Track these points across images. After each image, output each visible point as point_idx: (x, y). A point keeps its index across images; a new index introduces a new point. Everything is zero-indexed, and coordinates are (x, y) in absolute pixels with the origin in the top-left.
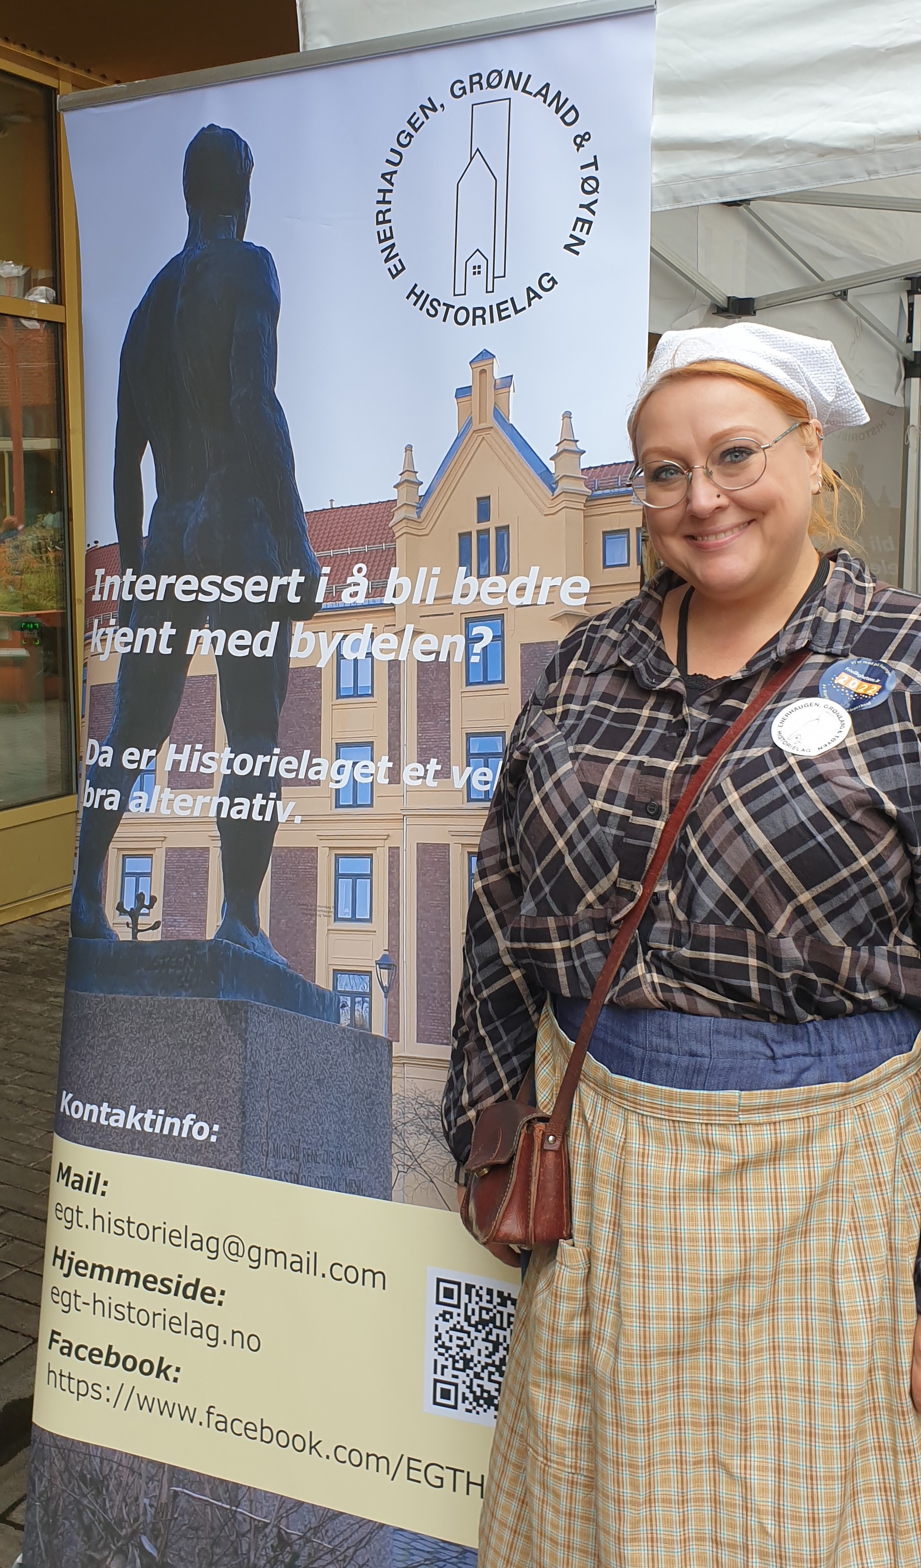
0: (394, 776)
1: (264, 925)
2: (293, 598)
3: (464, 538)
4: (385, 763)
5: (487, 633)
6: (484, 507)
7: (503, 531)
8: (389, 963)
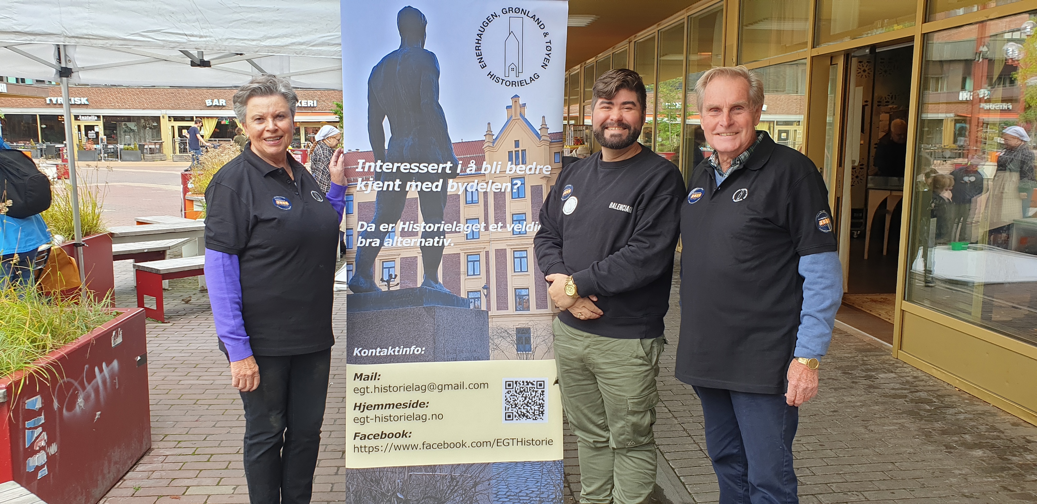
0: (487, 228)
1: (440, 280)
2: (448, 171)
3: (510, 153)
4: (483, 225)
5: (519, 183)
6: (517, 143)
7: (524, 151)
8: (487, 287)
